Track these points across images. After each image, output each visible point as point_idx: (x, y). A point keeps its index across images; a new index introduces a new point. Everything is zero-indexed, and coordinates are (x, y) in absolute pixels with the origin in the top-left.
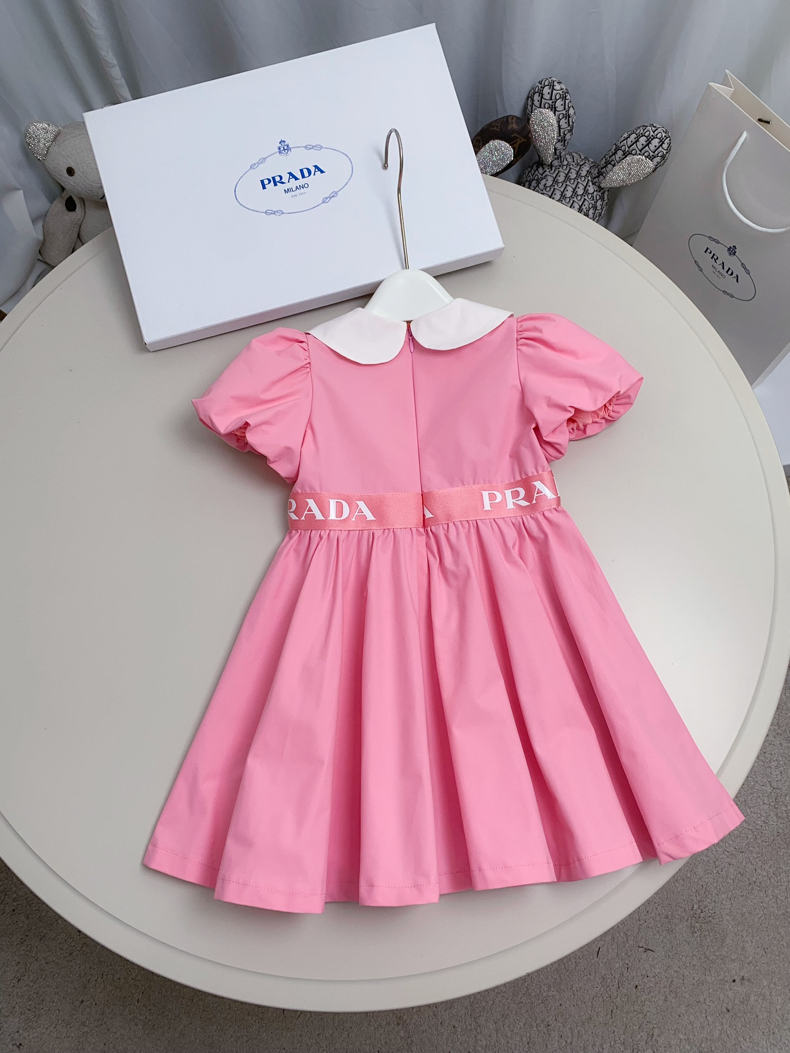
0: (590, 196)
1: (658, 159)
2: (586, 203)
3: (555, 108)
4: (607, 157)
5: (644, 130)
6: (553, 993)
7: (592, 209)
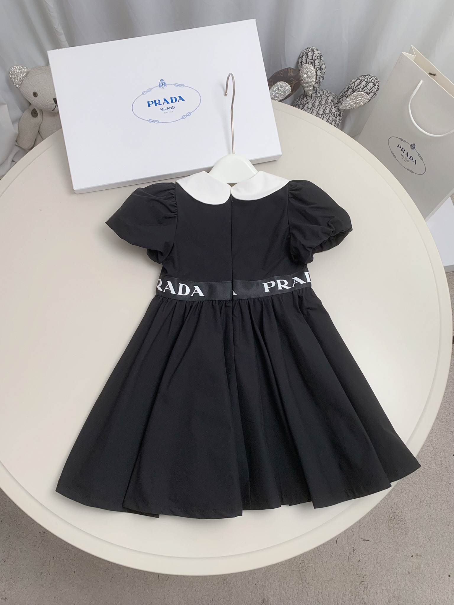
0: (333, 114)
1: (372, 94)
2: (331, 118)
3: (315, 64)
4: (343, 92)
5: (364, 78)
6: (312, 564)
7: (334, 121)
